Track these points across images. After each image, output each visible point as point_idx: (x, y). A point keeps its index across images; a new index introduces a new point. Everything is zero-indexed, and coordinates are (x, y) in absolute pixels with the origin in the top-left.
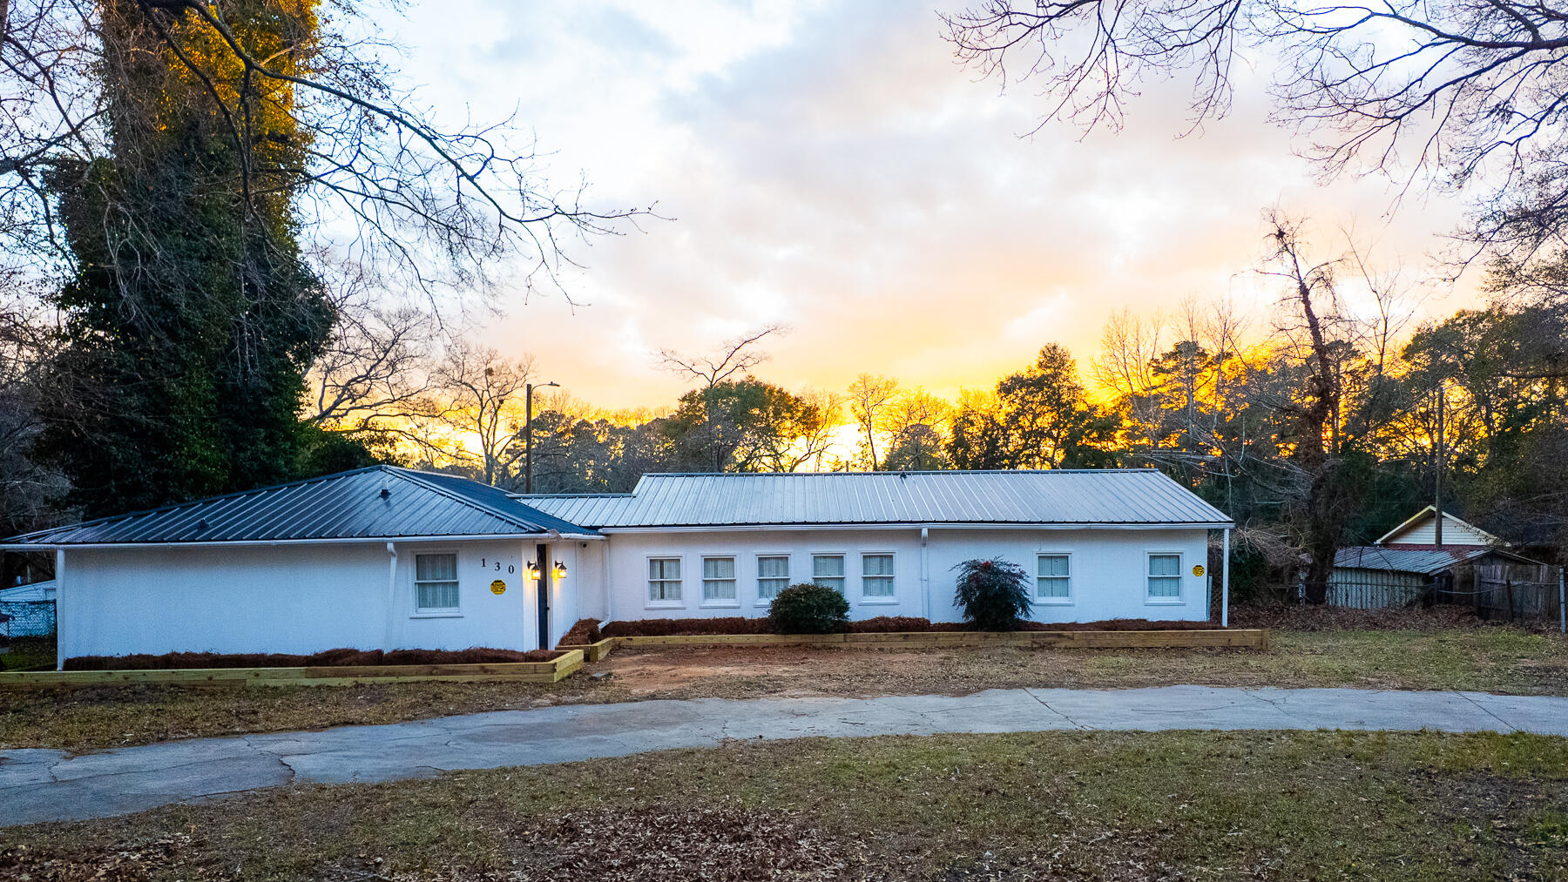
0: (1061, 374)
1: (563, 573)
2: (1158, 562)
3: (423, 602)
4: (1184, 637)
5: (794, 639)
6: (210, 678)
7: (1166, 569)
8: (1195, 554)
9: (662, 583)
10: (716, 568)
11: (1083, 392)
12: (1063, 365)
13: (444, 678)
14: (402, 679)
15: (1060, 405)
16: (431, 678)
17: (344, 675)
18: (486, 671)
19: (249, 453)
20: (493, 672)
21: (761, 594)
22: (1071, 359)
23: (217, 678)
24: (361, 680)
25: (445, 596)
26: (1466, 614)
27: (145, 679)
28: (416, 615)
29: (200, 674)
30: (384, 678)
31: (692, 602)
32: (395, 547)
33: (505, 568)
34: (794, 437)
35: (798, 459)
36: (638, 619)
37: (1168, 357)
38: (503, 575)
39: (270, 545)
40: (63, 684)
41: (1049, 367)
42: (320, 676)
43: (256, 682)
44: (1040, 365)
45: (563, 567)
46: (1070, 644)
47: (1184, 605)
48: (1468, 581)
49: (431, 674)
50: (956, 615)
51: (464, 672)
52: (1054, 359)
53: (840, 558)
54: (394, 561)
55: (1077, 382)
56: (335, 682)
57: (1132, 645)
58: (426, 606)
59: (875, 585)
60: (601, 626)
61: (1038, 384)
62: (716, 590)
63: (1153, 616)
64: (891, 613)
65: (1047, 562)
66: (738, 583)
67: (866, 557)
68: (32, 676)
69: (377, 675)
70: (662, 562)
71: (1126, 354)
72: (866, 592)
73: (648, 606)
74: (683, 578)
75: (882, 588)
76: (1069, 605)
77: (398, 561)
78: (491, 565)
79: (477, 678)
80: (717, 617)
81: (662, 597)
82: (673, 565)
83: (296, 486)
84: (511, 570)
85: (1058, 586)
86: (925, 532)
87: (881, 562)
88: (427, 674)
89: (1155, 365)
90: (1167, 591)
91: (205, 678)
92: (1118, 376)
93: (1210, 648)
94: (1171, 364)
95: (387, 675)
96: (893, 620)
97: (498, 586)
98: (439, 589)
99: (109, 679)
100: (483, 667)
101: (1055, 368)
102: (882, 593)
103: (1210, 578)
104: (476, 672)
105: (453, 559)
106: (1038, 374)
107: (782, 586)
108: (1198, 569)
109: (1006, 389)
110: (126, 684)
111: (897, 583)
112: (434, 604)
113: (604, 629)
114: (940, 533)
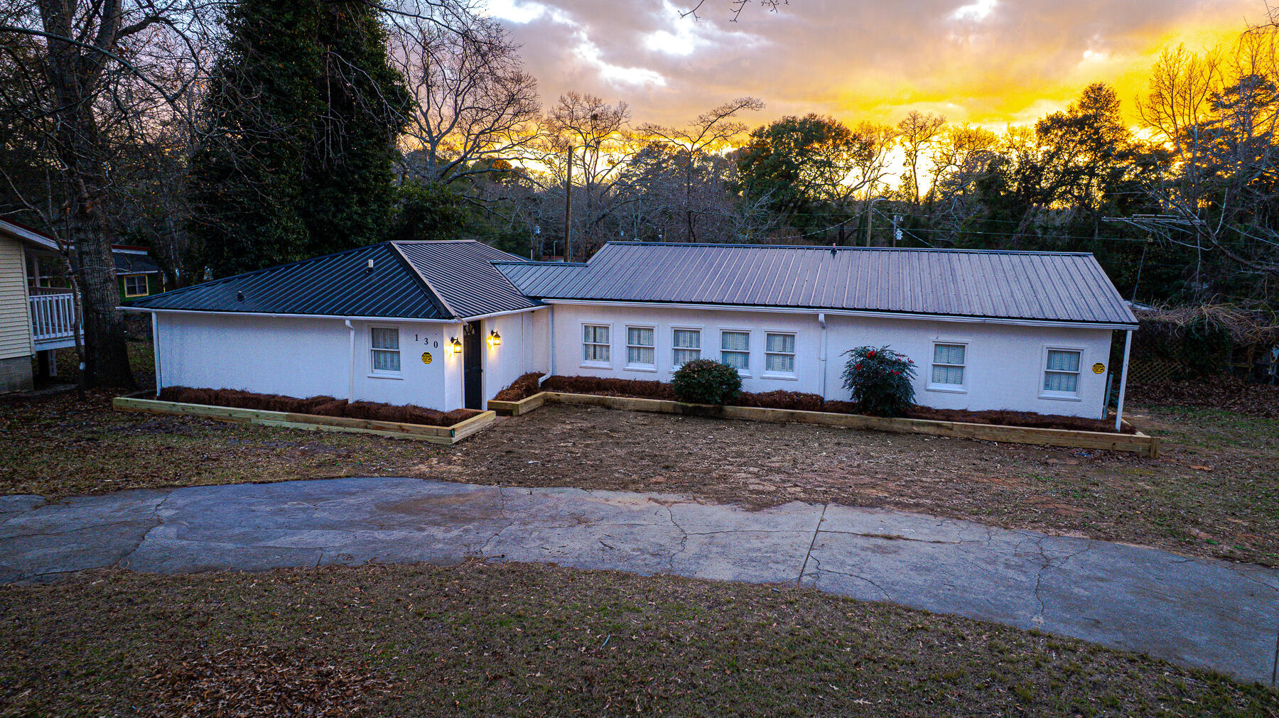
0: (1103, 115)
1: (497, 341)
2: (1057, 357)
3: (377, 365)
4: (1066, 437)
6: (230, 416)
7: (1065, 364)
8: (1096, 353)
9: (595, 346)
10: (639, 336)
11: (1125, 133)
12: (1107, 105)
13: (374, 432)
14: (347, 430)
15: (1099, 142)
16: (366, 431)
17: (311, 423)
19: (345, 214)
21: (676, 362)
22: (1117, 99)
23: (235, 415)
24: (322, 427)
25: (392, 361)
27: (192, 411)
28: (371, 375)
29: (224, 411)
30: (336, 428)
31: (616, 366)
32: (351, 324)
33: (432, 343)
34: (849, 169)
35: (852, 187)
36: (573, 374)
37: (1229, 91)
38: (430, 349)
39: (271, 317)
40: (149, 410)
41: (1092, 108)
42: (296, 421)
43: (256, 421)
44: (1082, 105)
45: (497, 336)
47: (1080, 401)
50: (845, 395)
51: (388, 429)
52: (1099, 99)
53: (746, 334)
54: (352, 333)
55: (1119, 123)
56: (304, 426)
57: (1012, 441)
58: (379, 368)
59: (778, 360)
60: (541, 380)
61: (1080, 123)
62: (639, 356)
63: (1045, 409)
64: (789, 388)
65: (945, 351)
66: (656, 350)
67: (770, 336)
68: (133, 402)
69: (331, 424)
70: (595, 328)
71: (1175, 93)
72: (769, 366)
73: (583, 365)
74: (610, 344)
75: (783, 365)
76: (963, 393)
77: (355, 334)
78: (422, 340)
79: (396, 435)
80: (637, 379)
81: (595, 357)
82: (604, 331)
83: (320, 260)
84: (436, 345)
85: (952, 374)
86: (821, 317)
87: (784, 341)
89: (1214, 99)
90: (1064, 386)
91: (227, 415)
92: (1163, 115)
93: (1090, 451)
94: (1234, 98)
95: (338, 425)
96: (790, 395)
97: (427, 357)
98: (389, 355)
100: (400, 427)
101: (1097, 109)
102: (783, 367)
103: (1111, 376)
104: (395, 430)
105: (397, 333)
106: (1080, 115)
107: (694, 356)
108: (1098, 367)
109: (1044, 130)
110: (183, 413)
111: (798, 360)
112: (385, 368)
113: (543, 383)
114: (839, 317)
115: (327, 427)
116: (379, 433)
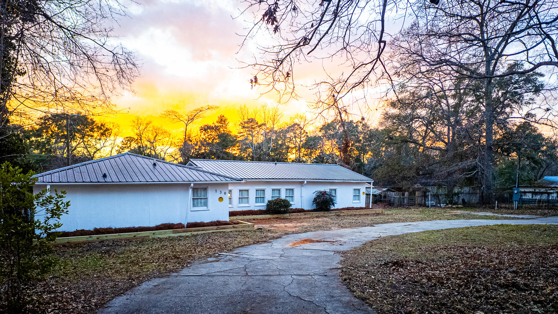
2: (355, 191)
3: (194, 205)
5: (276, 216)
6: (135, 236)
8: (363, 189)
10: (242, 193)
13: (221, 230)
17: (187, 232)
18: (234, 227)
20: (236, 228)
21: (256, 202)
23: (138, 236)
26: (386, 205)
28: (192, 210)
29: (130, 235)
31: (235, 206)
32: (193, 185)
33: (223, 192)
38: (222, 195)
42: (178, 232)
43: (153, 236)
46: (343, 214)
47: (360, 203)
48: (385, 197)
49: (217, 229)
51: (228, 228)
54: (190, 190)
56: (183, 234)
58: (197, 206)
62: (242, 201)
66: (250, 199)
67: (286, 190)
69: (199, 231)
74: (232, 197)
76: (336, 204)
78: (218, 192)
84: (225, 193)
86: (305, 182)
87: (290, 191)
88: (215, 230)
90: (357, 199)
95: (202, 230)
99: (90, 239)
104: (231, 228)
105: (205, 189)
108: (363, 193)
111: (296, 198)
114: (312, 183)
115: (196, 232)
116: (224, 230)
